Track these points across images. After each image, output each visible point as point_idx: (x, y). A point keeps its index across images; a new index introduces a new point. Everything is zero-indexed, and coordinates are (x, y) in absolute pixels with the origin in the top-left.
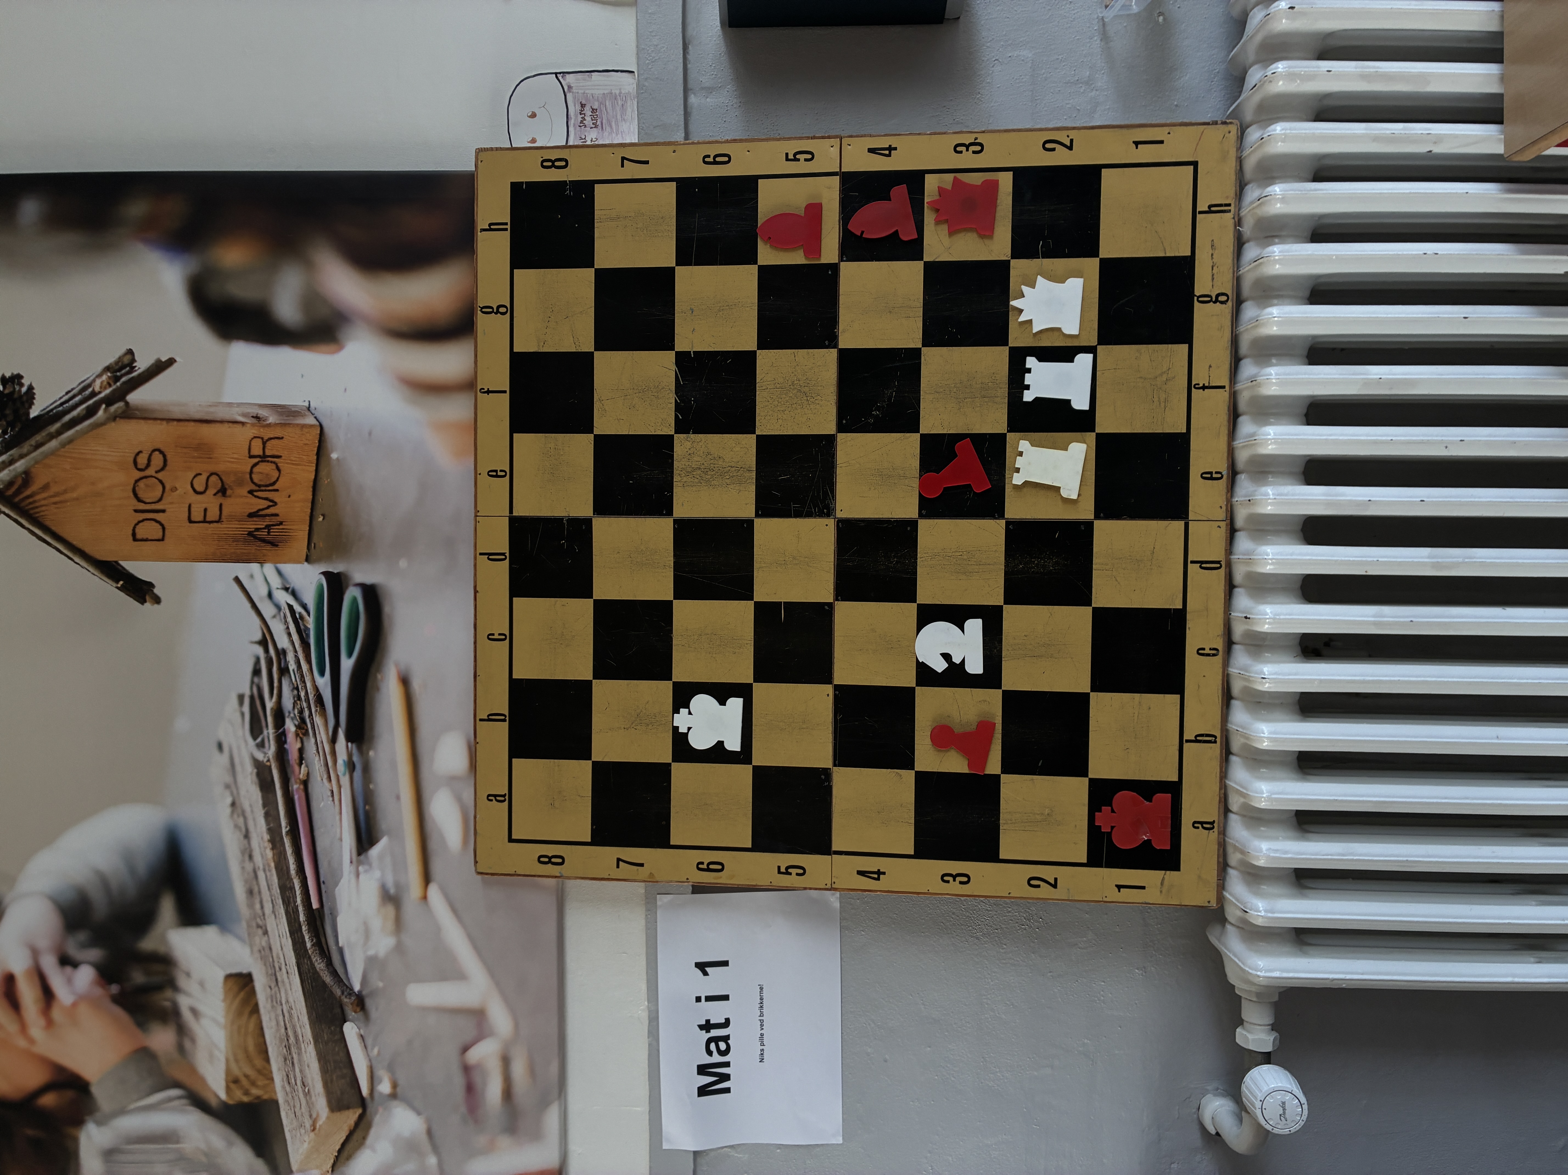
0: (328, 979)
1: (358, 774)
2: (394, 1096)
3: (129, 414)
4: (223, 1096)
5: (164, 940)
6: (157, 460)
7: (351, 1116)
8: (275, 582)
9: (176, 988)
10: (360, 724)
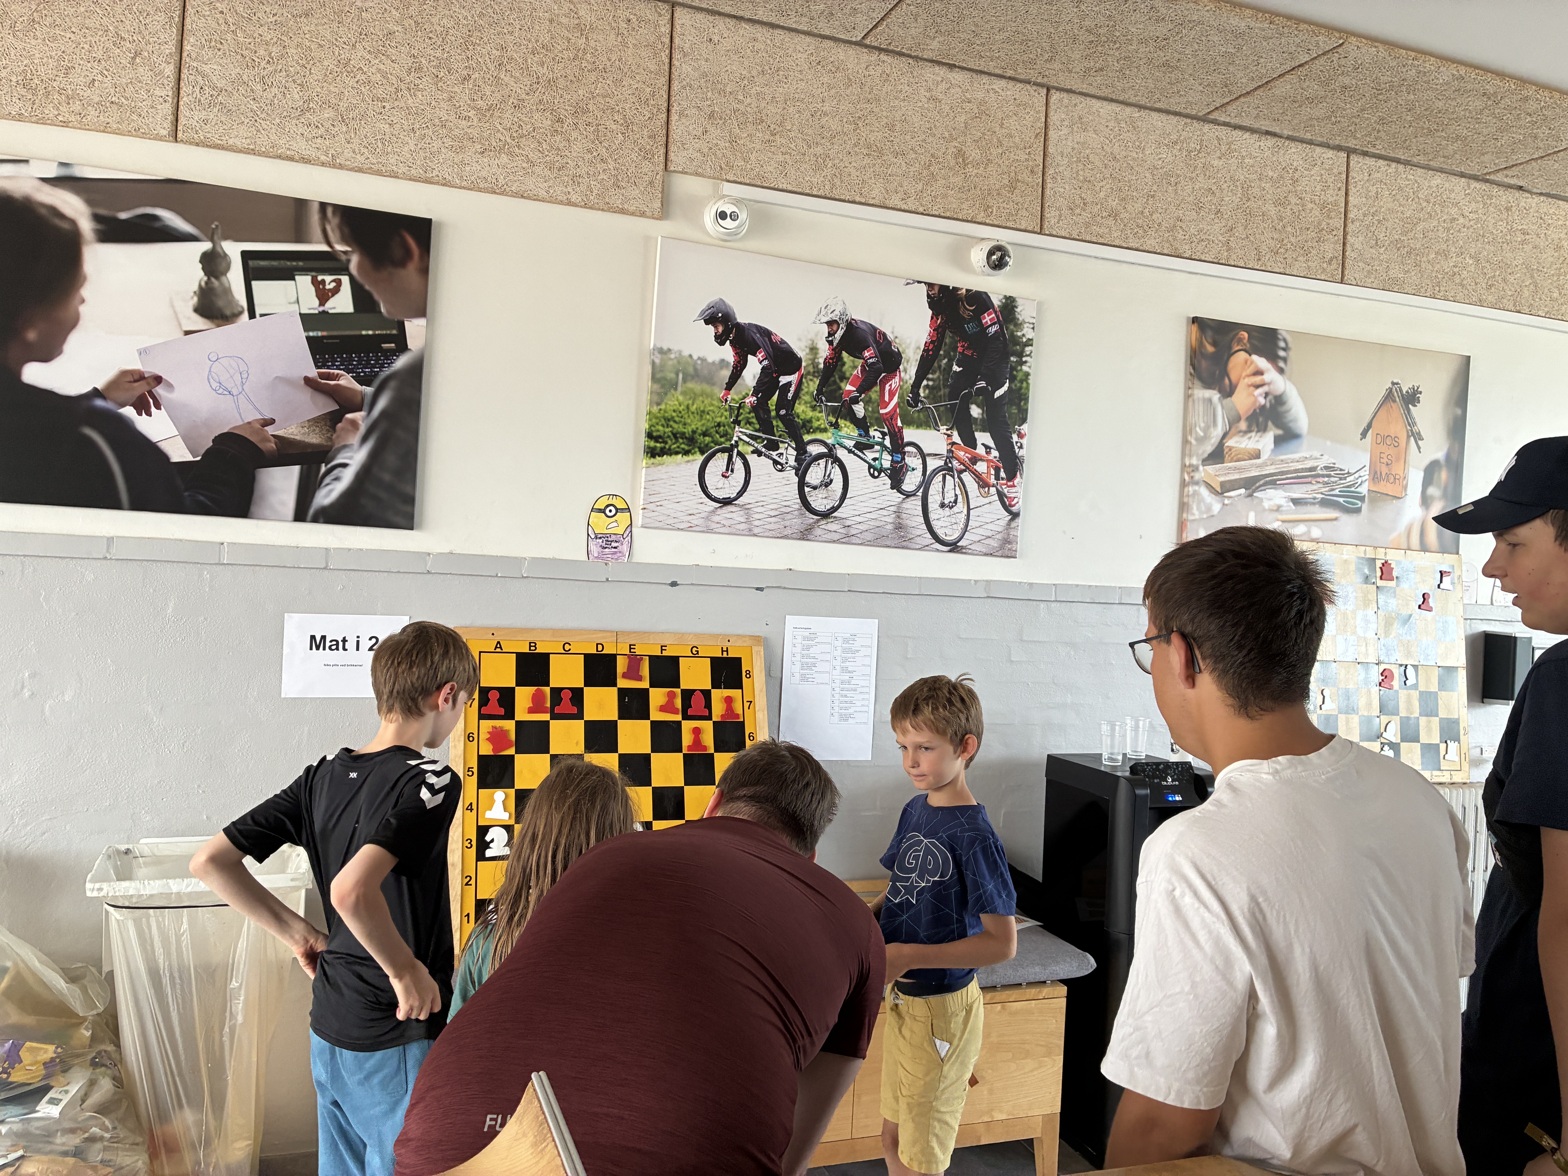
0: (1257, 485)
1: (1312, 501)
2: (1224, 504)
3: (1408, 437)
5: (1271, 430)
6: (1396, 444)
7: (1219, 490)
8: (1364, 479)
9: (1258, 431)
10: (1325, 503)
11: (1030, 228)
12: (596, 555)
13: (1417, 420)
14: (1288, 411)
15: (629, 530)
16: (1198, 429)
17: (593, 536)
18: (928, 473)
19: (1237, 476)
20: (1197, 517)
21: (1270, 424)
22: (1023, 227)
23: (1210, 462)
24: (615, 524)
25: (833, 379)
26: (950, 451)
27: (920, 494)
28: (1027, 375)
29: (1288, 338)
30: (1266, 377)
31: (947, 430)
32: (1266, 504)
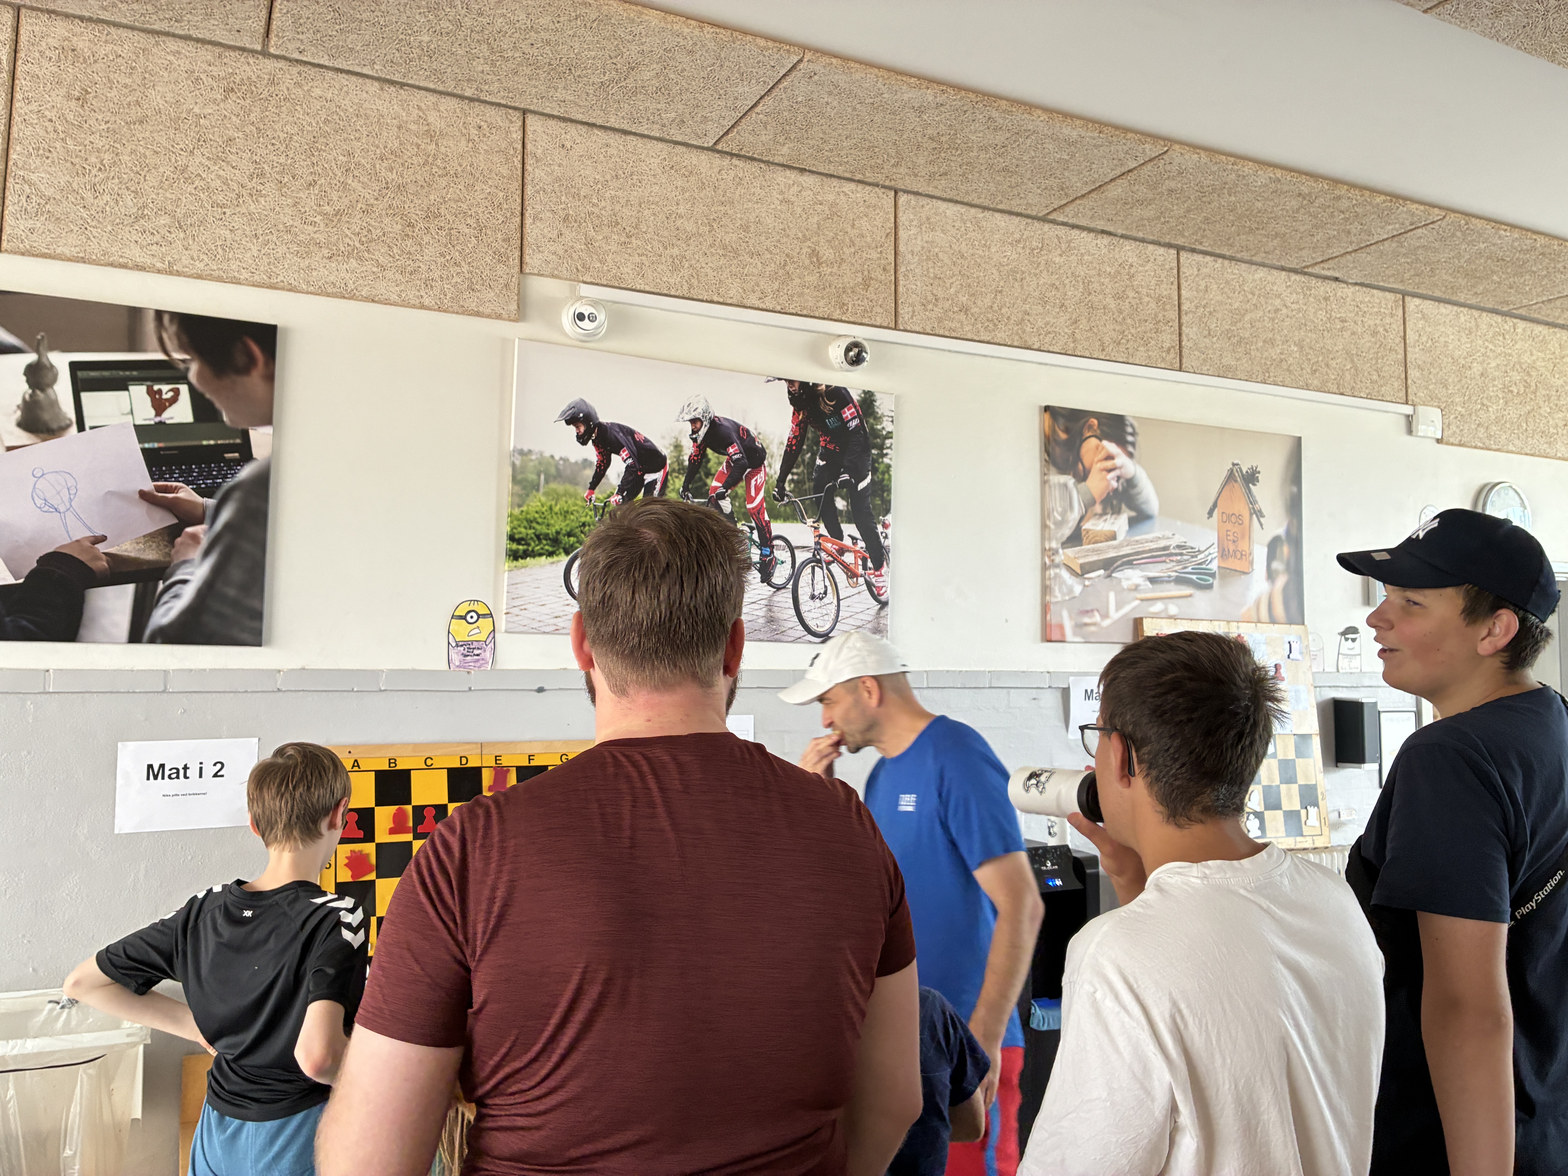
1: (1167, 579)
2: (1085, 586)
3: (1251, 515)
4: (1084, 528)
5: (1125, 512)
6: (1241, 522)
7: (1079, 571)
8: (1214, 556)
9: (1113, 514)
10: (1180, 581)
11: (885, 324)
12: (457, 664)
13: (1258, 498)
14: (1139, 494)
15: (492, 635)
16: (1055, 514)
17: (454, 644)
18: (797, 565)
19: (1095, 558)
20: (1059, 599)
21: (1123, 506)
22: (878, 324)
23: (1069, 545)
24: (477, 631)
25: (698, 476)
26: (817, 543)
27: (790, 586)
28: (889, 467)
29: (1136, 424)
30: (1118, 462)
31: (814, 522)
32: (1125, 584)
